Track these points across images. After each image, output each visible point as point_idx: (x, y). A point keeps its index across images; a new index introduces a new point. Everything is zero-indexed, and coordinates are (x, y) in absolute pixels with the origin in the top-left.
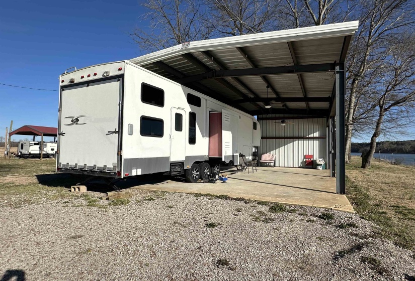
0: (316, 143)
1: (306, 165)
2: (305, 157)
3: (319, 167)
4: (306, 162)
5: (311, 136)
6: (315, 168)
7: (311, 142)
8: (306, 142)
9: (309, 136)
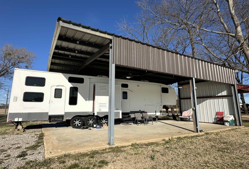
0: (225, 101)
1: (218, 121)
2: (217, 113)
3: (226, 123)
4: (218, 118)
5: (220, 94)
6: (223, 124)
7: (220, 100)
8: (216, 100)
9: (218, 95)
